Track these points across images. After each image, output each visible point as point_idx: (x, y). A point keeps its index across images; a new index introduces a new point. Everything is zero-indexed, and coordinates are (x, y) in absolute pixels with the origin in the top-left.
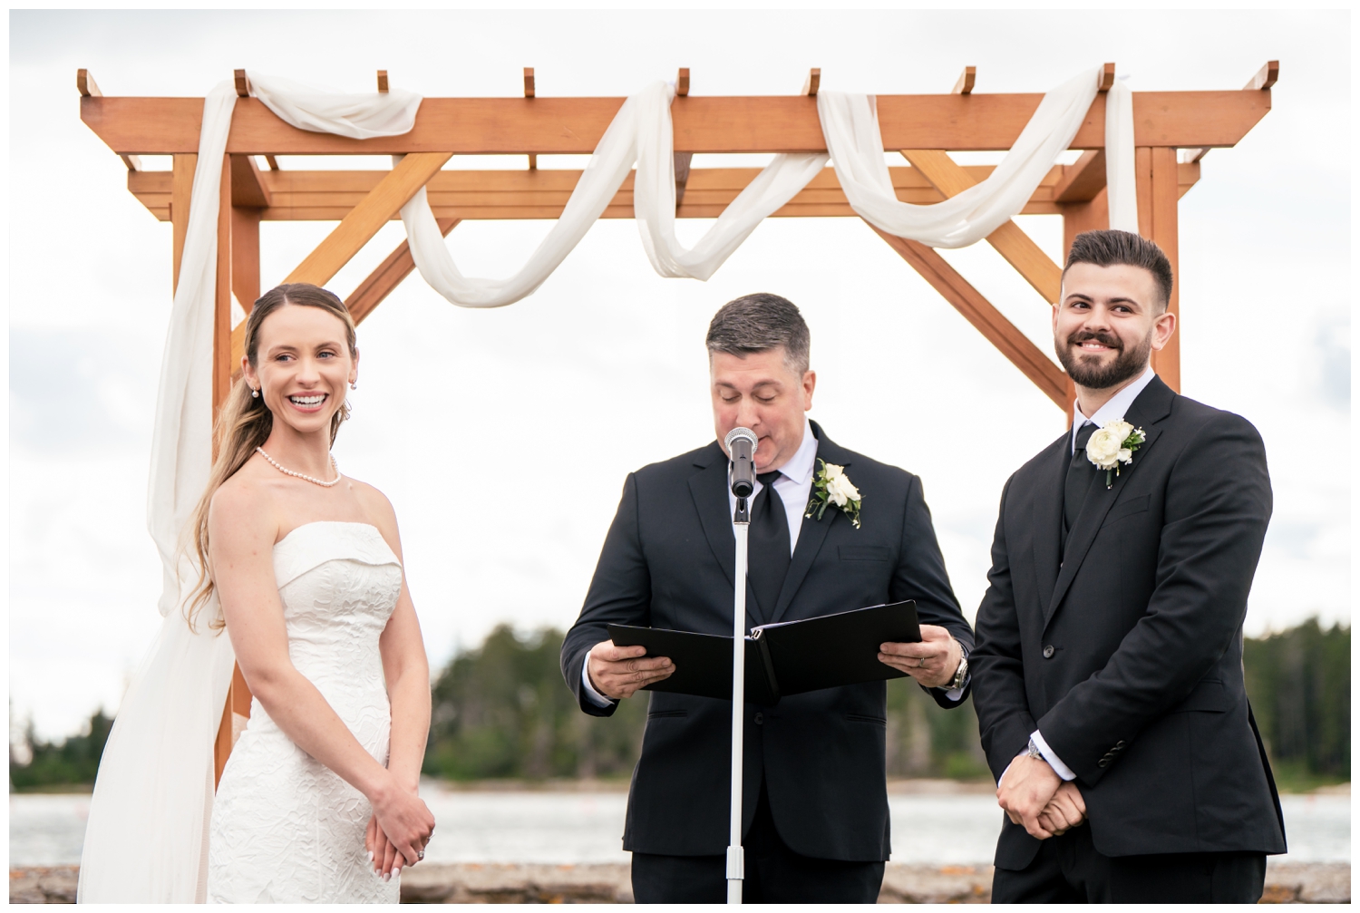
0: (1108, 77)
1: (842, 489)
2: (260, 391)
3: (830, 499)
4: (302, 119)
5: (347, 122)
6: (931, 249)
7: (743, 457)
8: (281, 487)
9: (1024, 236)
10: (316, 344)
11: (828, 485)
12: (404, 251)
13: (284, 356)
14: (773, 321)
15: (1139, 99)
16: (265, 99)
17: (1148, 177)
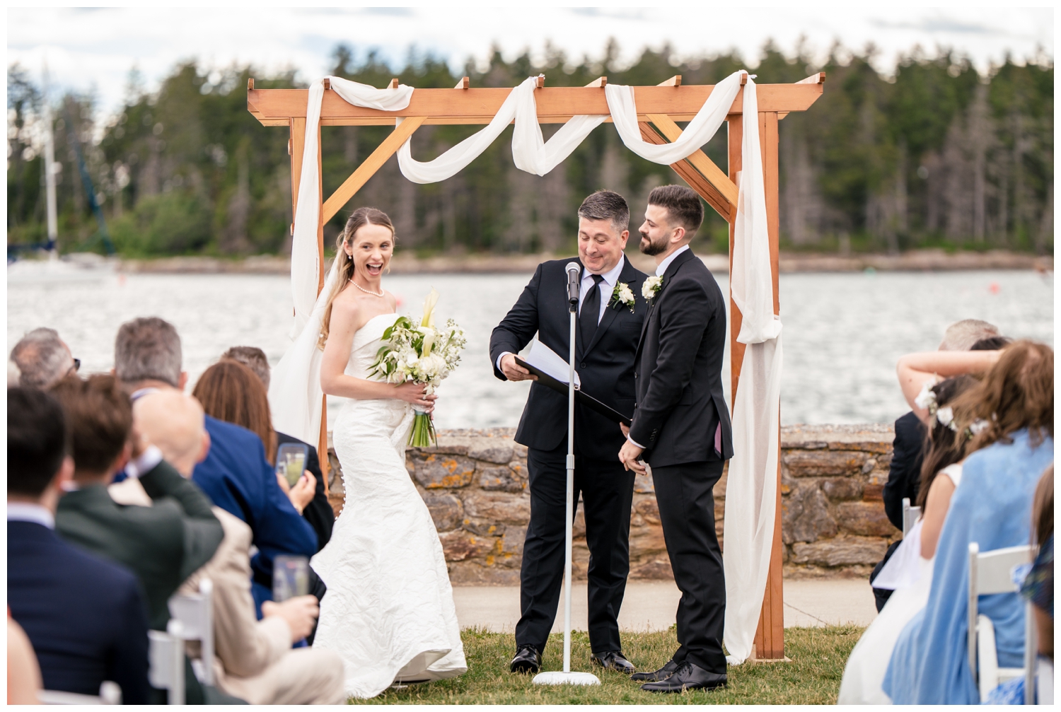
0: (744, 80)
1: (626, 295)
2: (352, 256)
8: (363, 298)
10: (381, 242)
11: (621, 293)
13: (366, 246)
14: (609, 207)
15: (760, 89)
17: (763, 126)
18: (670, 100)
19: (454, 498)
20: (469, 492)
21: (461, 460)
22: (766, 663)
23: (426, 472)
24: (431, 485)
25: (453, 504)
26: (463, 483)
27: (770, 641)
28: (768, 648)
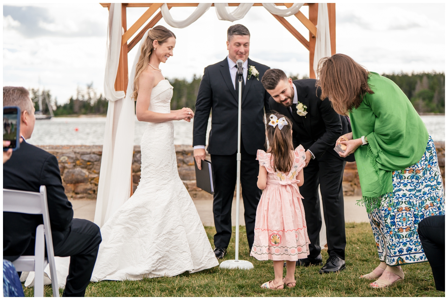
1: (255, 71)
3: (252, 74)
6: (283, 18)
7: (240, 67)
9: (302, 13)
11: (252, 71)
12: (160, 13)
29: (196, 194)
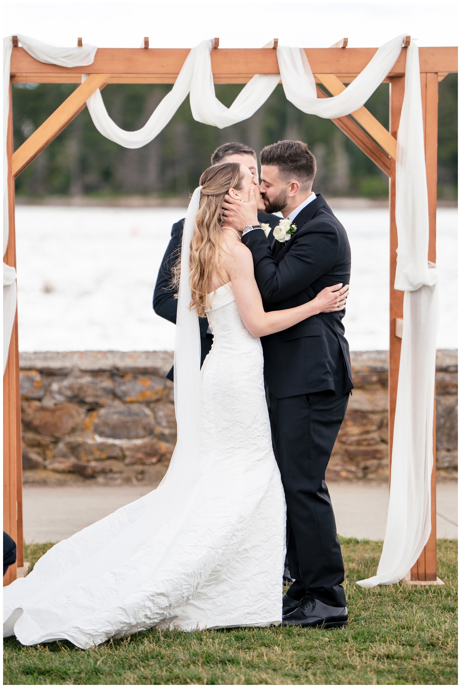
0: (407, 42)
4: (44, 58)
5: (64, 60)
15: (422, 51)
16: (25, 48)
17: (425, 86)
18: (338, 61)
19: (147, 411)
20: (160, 406)
21: (153, 377)
22: (421, 586)
23: (123, 388)
24: (128, 399)
25: (146, 416)
26: (154, 397)
27: (424, 564)
28: (421, 571)
29: (142, 473)
